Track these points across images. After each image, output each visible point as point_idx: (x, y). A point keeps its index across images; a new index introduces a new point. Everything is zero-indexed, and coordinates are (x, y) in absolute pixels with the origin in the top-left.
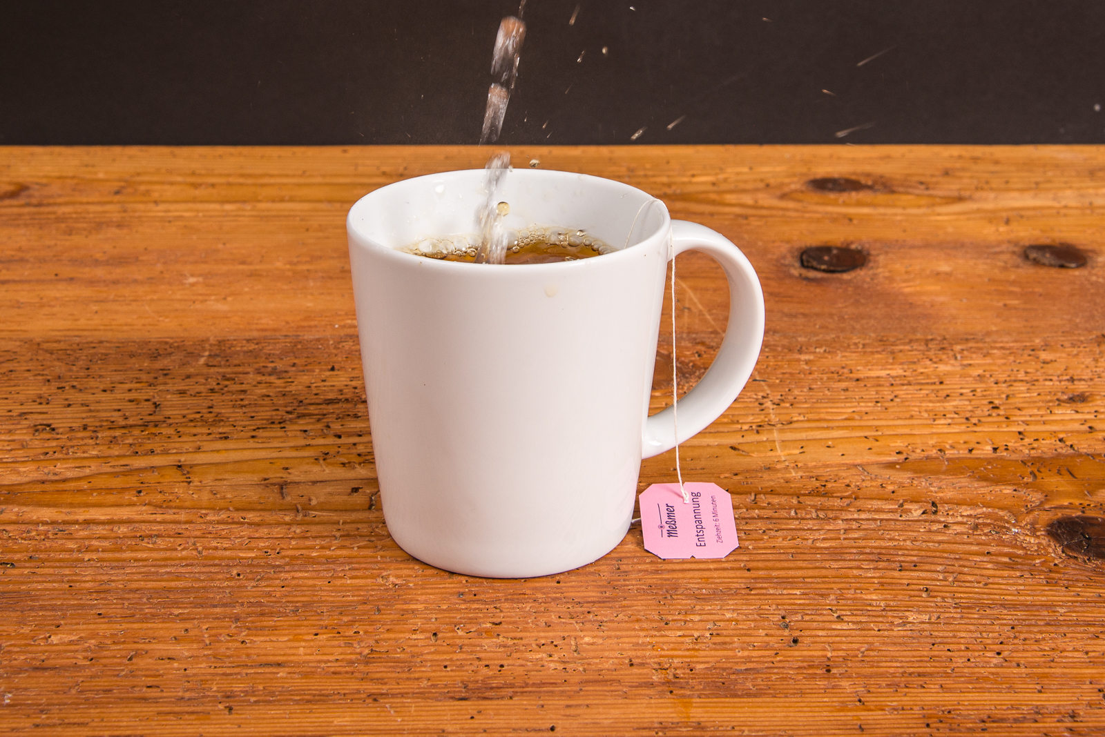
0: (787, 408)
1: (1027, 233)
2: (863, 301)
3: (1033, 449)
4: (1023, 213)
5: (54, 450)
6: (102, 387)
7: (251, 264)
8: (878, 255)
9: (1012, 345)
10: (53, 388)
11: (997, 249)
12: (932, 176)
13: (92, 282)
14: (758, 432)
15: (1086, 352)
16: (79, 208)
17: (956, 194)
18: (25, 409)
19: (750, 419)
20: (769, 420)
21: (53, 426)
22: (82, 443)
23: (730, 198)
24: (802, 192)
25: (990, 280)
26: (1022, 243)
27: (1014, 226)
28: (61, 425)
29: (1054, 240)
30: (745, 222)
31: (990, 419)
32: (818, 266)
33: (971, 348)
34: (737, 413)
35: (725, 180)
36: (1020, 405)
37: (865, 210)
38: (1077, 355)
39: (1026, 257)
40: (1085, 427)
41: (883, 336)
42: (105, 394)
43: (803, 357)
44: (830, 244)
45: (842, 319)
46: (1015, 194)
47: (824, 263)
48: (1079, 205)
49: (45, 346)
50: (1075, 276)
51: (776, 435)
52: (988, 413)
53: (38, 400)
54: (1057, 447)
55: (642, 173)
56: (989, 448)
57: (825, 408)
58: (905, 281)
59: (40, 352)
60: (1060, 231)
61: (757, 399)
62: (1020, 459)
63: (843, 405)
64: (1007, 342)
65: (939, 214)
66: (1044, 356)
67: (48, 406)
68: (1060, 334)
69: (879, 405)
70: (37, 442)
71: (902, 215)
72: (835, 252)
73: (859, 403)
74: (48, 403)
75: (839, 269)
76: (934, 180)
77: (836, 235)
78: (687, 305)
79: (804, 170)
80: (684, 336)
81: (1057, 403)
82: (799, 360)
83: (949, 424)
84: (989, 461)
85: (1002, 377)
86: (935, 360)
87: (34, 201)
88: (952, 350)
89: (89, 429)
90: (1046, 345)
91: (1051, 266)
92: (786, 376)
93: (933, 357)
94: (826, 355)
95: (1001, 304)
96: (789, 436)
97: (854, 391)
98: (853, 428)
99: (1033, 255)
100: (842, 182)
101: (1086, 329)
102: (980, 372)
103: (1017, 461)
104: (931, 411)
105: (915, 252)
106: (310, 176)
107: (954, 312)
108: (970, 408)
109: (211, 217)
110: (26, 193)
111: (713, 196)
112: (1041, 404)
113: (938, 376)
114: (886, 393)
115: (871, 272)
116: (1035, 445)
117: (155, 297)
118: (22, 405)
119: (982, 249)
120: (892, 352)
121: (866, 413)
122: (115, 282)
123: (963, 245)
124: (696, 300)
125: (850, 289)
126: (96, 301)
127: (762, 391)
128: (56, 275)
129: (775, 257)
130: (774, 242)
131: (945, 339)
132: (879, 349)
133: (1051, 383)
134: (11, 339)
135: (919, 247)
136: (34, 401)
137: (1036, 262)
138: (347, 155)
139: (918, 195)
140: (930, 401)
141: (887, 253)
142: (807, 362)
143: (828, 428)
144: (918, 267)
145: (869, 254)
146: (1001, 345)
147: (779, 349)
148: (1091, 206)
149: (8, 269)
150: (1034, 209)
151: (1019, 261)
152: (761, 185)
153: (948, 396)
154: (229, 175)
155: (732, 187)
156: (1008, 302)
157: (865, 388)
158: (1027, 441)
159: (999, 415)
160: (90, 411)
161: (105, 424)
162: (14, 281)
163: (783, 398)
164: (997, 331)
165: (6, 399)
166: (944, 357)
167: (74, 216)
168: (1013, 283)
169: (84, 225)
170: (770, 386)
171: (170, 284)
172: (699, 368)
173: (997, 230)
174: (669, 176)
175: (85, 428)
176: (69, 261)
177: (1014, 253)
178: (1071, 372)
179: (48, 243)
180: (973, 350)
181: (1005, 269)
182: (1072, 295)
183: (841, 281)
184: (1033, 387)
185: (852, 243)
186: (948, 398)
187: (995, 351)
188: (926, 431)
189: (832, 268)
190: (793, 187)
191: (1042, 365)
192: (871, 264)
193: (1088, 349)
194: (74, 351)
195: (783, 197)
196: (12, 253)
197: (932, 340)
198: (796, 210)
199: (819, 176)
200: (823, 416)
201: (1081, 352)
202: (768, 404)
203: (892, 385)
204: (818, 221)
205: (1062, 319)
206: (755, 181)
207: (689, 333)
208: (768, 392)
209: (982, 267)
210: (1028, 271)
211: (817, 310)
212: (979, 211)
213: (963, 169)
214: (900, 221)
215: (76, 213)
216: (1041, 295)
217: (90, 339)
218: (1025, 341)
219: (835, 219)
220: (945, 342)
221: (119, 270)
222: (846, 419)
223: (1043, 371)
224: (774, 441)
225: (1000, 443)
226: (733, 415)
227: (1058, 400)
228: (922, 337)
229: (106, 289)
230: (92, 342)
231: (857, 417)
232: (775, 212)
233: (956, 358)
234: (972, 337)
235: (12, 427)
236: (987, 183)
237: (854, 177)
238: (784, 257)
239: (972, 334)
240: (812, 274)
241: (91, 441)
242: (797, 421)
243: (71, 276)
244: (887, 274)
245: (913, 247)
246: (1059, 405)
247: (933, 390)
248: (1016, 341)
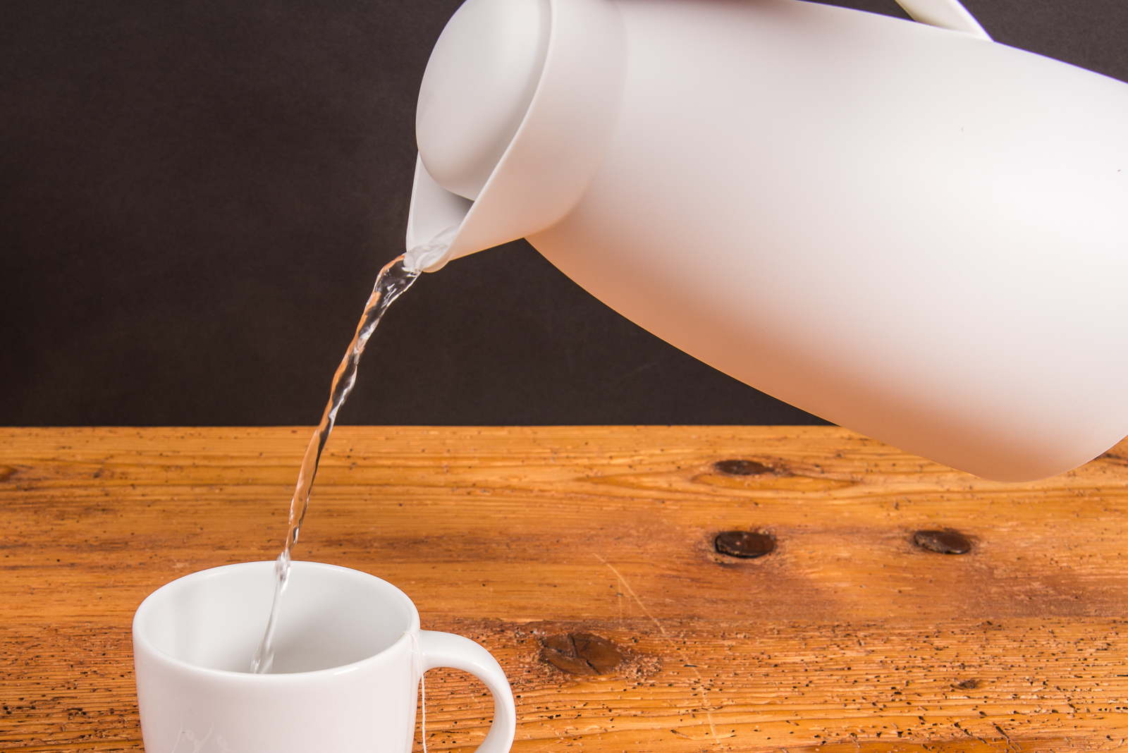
0: (717, 693)
1: (916, 518)
2: (774, 587)
3: (933, 733)
4: (910, 497)
5: (89, 733)
6: (119, 672)
7: (228, 549)
8: (784, 541)
9: (908, 631)
10: (77, 672)
11: (890, 535)
12: (826, 458)
13: (91, 568)
14: (694, 716)
15: (974, 638)
16: (67, 492)
17: (848, 477)
18: (57, 693)
19: (686, 703)
20: (703, 705)
21: (84, 711)
22: (112, 726)
23: (647, 481)
24: (710, 475)
25: (884, 566)
26: (911, 529)
27: (903, 510)
28: (91, 710)
29: (940, 526)
30: (662, 506)
31: (893, 704)
32: (732, 552)
33: (873, 634)
34: (674, 698)
35: (641, 462)
36: (919, 691)
37: (769, 494)
38: (966, 641)
39: (916, 543)
40: (977, 713)
41: (795, 623)
42: (122, 680)
43: (727, 643)
44: (740, 529)
45: (757, 605)
46: (902, 478)
47: (737, 548)
48: (960, 489)
49: (62, 631)
50: (960, 562)
51: (710, 719)
52: (891, 698)
53: (66, 685)
54: (953, 731)
55: (564, 455)
56: (894, 732)
57: (750, 693)
58: (810, 567)
59: (59, 637)
60: (945, 516)
61: (690, 684)
62: (922, 743)
63: (765, 690)
64: (904, 629)
65: (835, 499)
66: (937, 642)
67: (75, 691)
68: (950, 620)
69: (796, 690)
70: (73, 726)
71: (801, 499)
72: (745, 537)
73: (779, 688)
74: (75, 688)
75: (751, 555)
76: (828, 462)
77: (744, 520)
78: (620, 591)
79: (710, 452)
80: (621, 621)
81: (951, 688)
82: (723, 646)
83: (859, 709)
84: (896, 745)
85: (902, 663)
86: (842, 646)
87: (25, 484)
88: (856, 636)
89: (115, 713)
90: (939, 632)
91: (939, 552)
92: (714, 661)
93: (840, 643)
94: (747, 641)
95: (896, 590)
96: (721, 720)
97: (773, 676)
98: (776, 712)
99: (922, 541)
100: (746, 464)
101: (973, 616)
102: (882, 658)
103: (920, 744)
104: (842, 696)
105: (816, 537)
106: (268, 458)
107: (855, 598)
108: (875, 693)
109: (185, 501)
110: (15, 476)
111: (632, 479)
112: (937, 690)
113: (846, 662)
114: (801, 678)
115: (779, 558)
116: (934, 730)
117: (150, 583)
118: (53, 689)
119: (875, 534)
120: (804, 639)
121: (786, 698)
122: (112, 568)
123: (858, 531)
124: (627, 586)
125: (762, 575)
126: (99, 587)
127: (695, 676)
128: (58, 560)
129: (692, 542)
130: (690, 527)
131: (849, 625)
132: (792, 636)
133: (945, 669)
134: (31, 625)
135: (820, 533)
136: (63, 686)
137: (925, 548)
138: (297, 436)
139: (815, 478)
140: (841, 687)
141: (791, 537)
142: (731, 648)
143: (754, 712)
144: (820, 553)
145: (776, 540)
146: (899, 631)
147: (705, 635)
148: (971, 490)
149: (15, 555)
150: (920, 493)
151: (910, 546)
152: (673, 468)
153: (856, 681)
154: (194, 457)
155: (646, 469)
156: (902, 589)
157: (784, 673)
158: (927, 725)
159: (901, 700)
160: (112, 696)
161: (128, 708)
162: (23, 567)
163: (712, 683)
164: (895, 618)
165: (38, 684)
166: (850, 643)
167: (63, 500)
168: (905, 569)
169: (74, 509)
170: (701, 671)
171: (160, 569)
172: (637, 654)
173: (889, 515)
174: (589, 458)
175: (112, 711)
176: (67, 546)
177: (905, 538)
178: (962, 658)
179: (44, 528)
180: (874, 636)
181: (898, 555)
182: (960, 582)
183: (753, 567)
184: (929, 673)
185: (760, 528)
186: (856, 684)
187: (894, 638)
188: (839, 716)
189: (744, 554)
190: (702, 469)
191: (936, 651)
192: (778, 550)
193: (975, 636)
194: (89, 636)
195: (694, 480)
196: (15, 538)
197: (838, 626)
198: (708, 494)
199: (724, 459)
200: (749, 701)
201: (970, 638)
202: (701, 689)
203: (806, 670)
204: (727, 505)
205: (952, 606)
206: (667, 463)
207: (624, 618)
208: (700, 677)
209: (876, 552)
210: (917, 558)
211: (734, 596)
212: (870, 495)
213: (854, 452)
214: (801, 505)
215: (64, 496)
216: (931, 581)
217: (100, 625)
218: (920, 628)
219: (743, 503)
220: (849, 628)
221: (113, 556)
222: (769, 704)
223: (937, 657)
224: (709, 725)
225: (904, 728)
226: (671, 700)
227: (952, 686)
228: (829, 623)
229: (104, 574)
230: (102, 628)
231: (778, 702)
232: (688, 496)
233: (860, 644)
234: (873, 623)
235: (49, 711)
236: (876, 465)
237: (755, 460)
238: (701, 543)
239: (873, 621)
240: (727, 560)
241: (119, 725)
242: (727, 706)
243: (72, 562)
244: (793, 560)
245: (814, 533)
246: (953, 691)
247: (842, 676)
248: (912, 628)
